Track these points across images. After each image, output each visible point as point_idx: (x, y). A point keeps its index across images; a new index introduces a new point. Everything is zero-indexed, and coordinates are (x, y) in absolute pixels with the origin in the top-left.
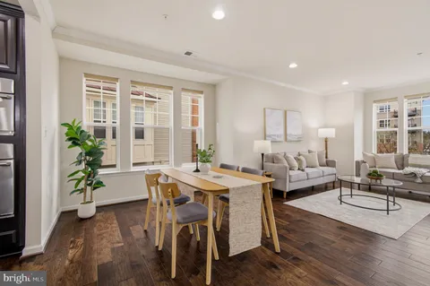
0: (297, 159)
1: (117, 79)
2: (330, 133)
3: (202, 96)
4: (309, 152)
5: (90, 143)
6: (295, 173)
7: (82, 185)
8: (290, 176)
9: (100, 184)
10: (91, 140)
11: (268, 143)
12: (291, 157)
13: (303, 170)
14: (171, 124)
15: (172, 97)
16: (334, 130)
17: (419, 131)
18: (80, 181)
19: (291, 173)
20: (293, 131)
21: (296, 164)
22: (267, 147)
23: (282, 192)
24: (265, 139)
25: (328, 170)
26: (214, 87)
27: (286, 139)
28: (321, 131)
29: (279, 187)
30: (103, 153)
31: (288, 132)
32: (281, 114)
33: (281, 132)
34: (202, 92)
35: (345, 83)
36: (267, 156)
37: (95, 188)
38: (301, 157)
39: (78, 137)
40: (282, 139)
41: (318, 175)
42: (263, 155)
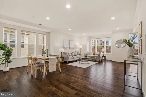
0: (71, 54)
1: (16, 29)
2: (81, 47)
3: (45, 35)
4: (75, 52)
5: (7, 49)
6: (70, 57)
7: (4, 62)
9: (11, 61)
10: (8, 48)
12: (70, 53)
14: (35, 44)
15: (35, 36)
17: (108, 46)
18: (3, 60)
19: (69, 57)
20: (71, 46)
21: (71, 55)
22: (63, 50)
24: (63, 48)
25: (79, 56)
26: (49, 33)
28: (79, 46)
29: (66, 61)
30: (12, 52)
32: (68, 41)
33: (68, 46)
34: (45, 34)
35: (84, 34)
36: (63, 53)
37: (9, 63)
38: (73, 53)
39: (3, 47)
40: (68, 48)
41: (76, 57)
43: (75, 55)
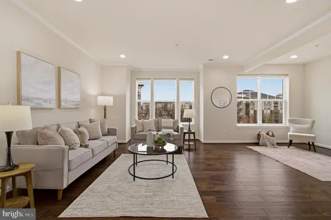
2: (108, 101)
4: (91, 121)
6: (76, 154)
8: (69, 162)
11: (25, 110)
12: (70, 130)
13: (86, 146)
16: (112, 98)
19: (71, 154)
20: (70, 95)
21: (77, 139)
23: (54, 192)
24: (19, 103)
27: (59, 106)
28: (100, 98)
29: (49, 184)
31: (62, 97)
33: (53, 95)
36: (22, 134)
38: (82, 129)
40: (53, 105)
41: (103, 149)
42: (9, 135)
43: (94, 136)
